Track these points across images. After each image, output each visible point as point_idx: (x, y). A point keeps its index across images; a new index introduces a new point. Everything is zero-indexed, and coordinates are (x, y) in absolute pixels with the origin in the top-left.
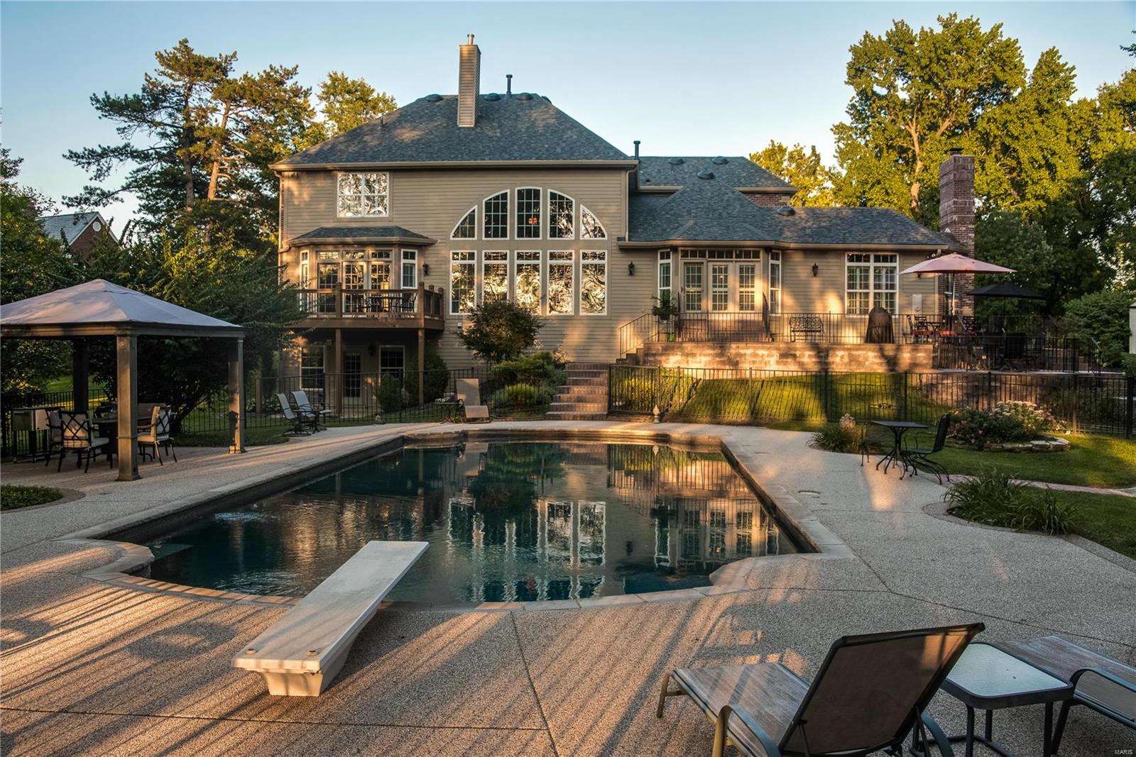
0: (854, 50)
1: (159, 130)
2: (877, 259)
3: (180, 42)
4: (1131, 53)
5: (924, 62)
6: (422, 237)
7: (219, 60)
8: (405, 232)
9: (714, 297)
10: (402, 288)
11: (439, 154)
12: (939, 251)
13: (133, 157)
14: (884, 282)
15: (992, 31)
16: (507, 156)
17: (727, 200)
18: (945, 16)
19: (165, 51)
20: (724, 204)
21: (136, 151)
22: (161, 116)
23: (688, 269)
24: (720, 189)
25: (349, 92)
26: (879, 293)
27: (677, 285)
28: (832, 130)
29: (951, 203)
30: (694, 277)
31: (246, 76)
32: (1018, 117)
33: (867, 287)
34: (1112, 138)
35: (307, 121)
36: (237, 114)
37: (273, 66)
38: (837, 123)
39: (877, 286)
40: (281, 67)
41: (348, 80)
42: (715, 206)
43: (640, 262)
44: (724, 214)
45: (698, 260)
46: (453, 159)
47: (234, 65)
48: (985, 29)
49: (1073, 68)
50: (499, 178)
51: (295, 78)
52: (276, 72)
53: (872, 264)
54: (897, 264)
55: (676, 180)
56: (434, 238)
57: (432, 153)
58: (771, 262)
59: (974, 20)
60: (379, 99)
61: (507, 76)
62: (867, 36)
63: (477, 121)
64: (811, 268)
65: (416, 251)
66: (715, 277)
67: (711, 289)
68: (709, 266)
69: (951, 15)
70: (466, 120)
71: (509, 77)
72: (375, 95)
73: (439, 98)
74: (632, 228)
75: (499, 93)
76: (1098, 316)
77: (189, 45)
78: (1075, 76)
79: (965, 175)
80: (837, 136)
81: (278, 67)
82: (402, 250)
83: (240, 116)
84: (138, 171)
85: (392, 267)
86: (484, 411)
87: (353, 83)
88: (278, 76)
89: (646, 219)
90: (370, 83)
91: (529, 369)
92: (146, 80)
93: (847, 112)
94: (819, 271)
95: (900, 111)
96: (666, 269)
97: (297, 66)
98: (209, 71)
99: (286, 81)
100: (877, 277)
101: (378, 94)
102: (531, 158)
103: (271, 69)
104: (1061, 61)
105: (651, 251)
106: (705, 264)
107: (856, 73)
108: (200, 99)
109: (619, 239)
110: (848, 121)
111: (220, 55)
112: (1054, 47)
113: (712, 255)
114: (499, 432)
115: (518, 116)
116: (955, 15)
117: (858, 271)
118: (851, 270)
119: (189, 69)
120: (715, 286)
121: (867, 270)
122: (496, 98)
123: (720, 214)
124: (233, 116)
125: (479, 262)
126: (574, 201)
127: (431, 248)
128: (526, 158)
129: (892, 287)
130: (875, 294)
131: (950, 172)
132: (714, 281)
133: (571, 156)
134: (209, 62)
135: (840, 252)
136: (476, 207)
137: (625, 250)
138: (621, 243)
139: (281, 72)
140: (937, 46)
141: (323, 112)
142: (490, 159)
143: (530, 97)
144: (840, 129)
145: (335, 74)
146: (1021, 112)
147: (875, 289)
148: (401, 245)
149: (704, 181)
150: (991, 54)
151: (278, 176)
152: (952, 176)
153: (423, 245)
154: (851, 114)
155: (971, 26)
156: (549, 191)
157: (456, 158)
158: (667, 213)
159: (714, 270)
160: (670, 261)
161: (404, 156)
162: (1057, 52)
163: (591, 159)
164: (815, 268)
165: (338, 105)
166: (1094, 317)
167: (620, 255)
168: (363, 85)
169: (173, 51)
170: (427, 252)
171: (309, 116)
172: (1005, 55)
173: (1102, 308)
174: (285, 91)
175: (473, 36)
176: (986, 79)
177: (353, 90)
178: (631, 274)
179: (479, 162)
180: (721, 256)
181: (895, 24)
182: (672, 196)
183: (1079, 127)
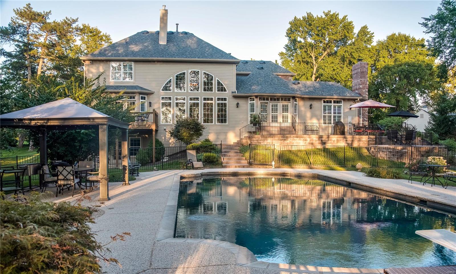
0: (290, 23)
1: (16, 43)
2: (335, 102)
3: (27, 5)
4: (422, 25)
5: (320, 28)
6: (148, 90)
7: (43, 14)
8: (142, 88)
9: (272, 117)
10: (140, 112)
11: (155, 55)
12: (359, 99)
13: (4, 55)
14: (337, 111)
15: (343, 18)
16: (185, 56)
17: (272, 78)
18: (326, 11)
19: (19, 8)
20: (271, 79)
21: (6, 52)
22: (17, 37)
23: (262, 105)
24: (267, 73)
25: (91, 32)
26: (335, 116)
27: (257, 111)
28: (279, 54)
29: (359, 80)
30: (264, 109)
31: (54, 22)
32: (356, 51)
33: (330, 113)
34: (384, 60)
35: (72, 44)
36: (50, 38)
37: (67, 18)
38: (280, 52)
39: (335, 113)
40: (71, 18)
41: (90, 28)
42: (267, 80)
43: (241, 102)
44: (272, 83)
45: (266, 101)
46: (162, 57)
47: (50, 16)
48: (341, 17)
49: (373, 33)
50: (181, 66)
51: (77, 23)
52: (69, 20)
53: (333, 104)
54: (342, 104)
55: (247, 70)
56: (153, 91)
57: (152, 54)
58: (295, 103)
59: (337, 13)
60: (103, 35)
61: (176, 24)
62: (295, 18)
63: (167, 42)
64: (309, 105)
65: (146, 96)
66: (272, 109)
67: (271, 114)
68: (270, 104)
69: (328, 11)
70: (163, 42)
71: (177, 25)
72: (102, 34)
73: (148, 32)
74: (237, 88)
75: (173, 31)
76: (391, 126)
77: (31, 6)
78: (374, 36)
79: (365, 70)
80: (281, 57)
81: (69, 18)
82: (141, 96)
83: (52, 39)
84: (6, 61)
85: (136, 103)
86: (200, 164)
87: (92, 28)
88: (69, 22)
89: (241, 84)
90: (100, 29)
91: (207, 146)
92: (12, 21)
93: (284, 48)
94: (312, 107)
95: (308, 47)
96: (252, 105)
97: (78, 18)
98: (40, 19)
99: (73, 24)
100: (335, 110)
101: (103, 34)
102: (195, 58)
103: (67, 19)
104: (368, 30)
105: (246, 97)
106: (269, 103)
107: (290, 33)
108: (33, 31)
109: (232, 92)
110: (284, 51)
111: (44, 12)
112: (366, 25)
113: (271, 100)
114: (215, 173)
115: (184, 41)
116: (330, 11)
117: (327, 107)
118: (325, 107)
119: (32, 17)
120: (272, 112)
121: (330, 106)
122: (172, 33)
123: (270, 83)
124: (49, 39)
125: (173, 102)
126: (213, 76)
127: (152, 95)
128: (193, 57)
129: (340, 113)
130: (334, 116)
131: (358, 69)
132: (272, 110)
133: (212, 57)
134: (39, 15)
135: (320, 99)
136: (172, 78)
137: (235, 97)
138: (234, 94)
139: (71, 20)
140: (325, 22)
141: (80, 40)
142: (178, 57)
143: (186, 33)
144: (281, 54)
145: (85, 25)
146: (357, 48)
147: (334, 114)
148: (140, 93)
149: (260, 70)
150: (344, 26)
151: (84, 62)
152: (359, 70)
153: (149, 94)
154: (286, 49)
155: (336, 16)
156: (203, 72)
157: (163, 57)
158: (249, 82)
159: (272, 106)
160: (254, 102)
161: (140, 55)
162: (367, 27)
163: (221, 59)
164: (311, 105)
165: (86, 37)
166: (389, 127)
167: (234, 99)
168: (96, 30)
169: (23, 8)
170: (150, 97)
171: (73, 42)
172: (348, 27)
173: (392, 123)
174: (72, 28)
175: (165, 6)
176: (341, 36)
177: (93, 31)
178: (237, 107)
179: (174, 59)
180: (275, 100)
181: (307, 14)
182: (248, 76)
183: (371, 56)
